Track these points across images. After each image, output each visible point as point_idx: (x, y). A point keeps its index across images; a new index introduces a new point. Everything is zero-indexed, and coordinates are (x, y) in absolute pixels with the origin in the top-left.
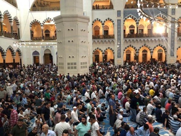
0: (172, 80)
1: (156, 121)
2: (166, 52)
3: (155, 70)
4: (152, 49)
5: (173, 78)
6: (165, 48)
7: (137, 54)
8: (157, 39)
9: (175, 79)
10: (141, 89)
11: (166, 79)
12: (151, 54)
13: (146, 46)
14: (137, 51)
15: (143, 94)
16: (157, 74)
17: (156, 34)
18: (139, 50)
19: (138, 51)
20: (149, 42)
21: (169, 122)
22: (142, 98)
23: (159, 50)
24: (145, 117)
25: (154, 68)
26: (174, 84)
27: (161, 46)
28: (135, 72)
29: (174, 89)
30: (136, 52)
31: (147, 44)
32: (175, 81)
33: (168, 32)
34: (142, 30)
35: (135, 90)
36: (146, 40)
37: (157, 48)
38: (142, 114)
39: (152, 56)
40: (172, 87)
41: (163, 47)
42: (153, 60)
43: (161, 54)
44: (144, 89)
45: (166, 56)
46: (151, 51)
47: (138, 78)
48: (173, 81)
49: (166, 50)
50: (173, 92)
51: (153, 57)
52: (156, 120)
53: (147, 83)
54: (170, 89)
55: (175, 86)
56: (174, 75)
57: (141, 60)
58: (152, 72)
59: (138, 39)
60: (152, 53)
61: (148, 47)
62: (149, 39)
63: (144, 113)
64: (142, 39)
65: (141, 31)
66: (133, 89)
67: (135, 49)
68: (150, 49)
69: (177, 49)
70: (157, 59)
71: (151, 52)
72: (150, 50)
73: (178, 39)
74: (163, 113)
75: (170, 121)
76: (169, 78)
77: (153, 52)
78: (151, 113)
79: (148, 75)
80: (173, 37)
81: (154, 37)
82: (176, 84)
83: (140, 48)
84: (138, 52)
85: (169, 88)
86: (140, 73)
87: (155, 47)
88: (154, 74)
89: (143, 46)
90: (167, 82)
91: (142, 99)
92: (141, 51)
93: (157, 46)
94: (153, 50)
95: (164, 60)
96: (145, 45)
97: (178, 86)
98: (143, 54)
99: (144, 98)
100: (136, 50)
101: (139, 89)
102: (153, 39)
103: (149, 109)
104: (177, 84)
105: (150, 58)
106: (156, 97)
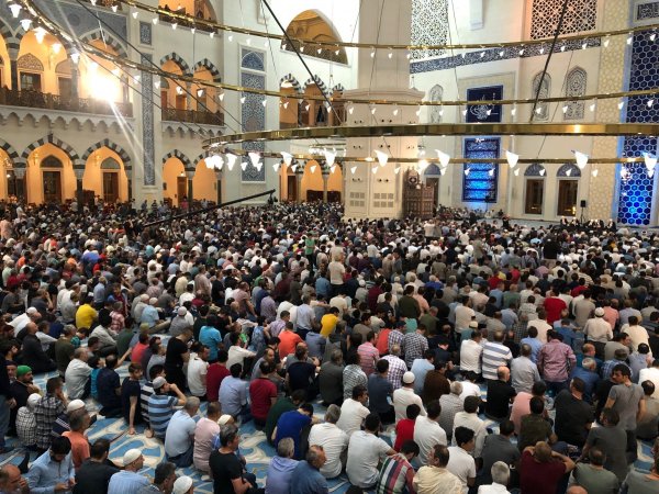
0: (152, 262)
1: (99, 417)
2: (128, 168)
3: (95, 234)
4: (81, 156)
5: (154, 257)
6: (124, 156)
7: (19, 172)
8: (96, 121)
9: (159, 261)
10: (41, 308)
11: (132, 264)
12: (76, 174)
13: (55, 142)
14: (16, 160)
15: (48, 328)
16: (100, 248)
17: (90, 100)
18: (25, 155)
19: (23, 160)
20: (65, 129)
21: (143, 405)
22: (46, 344)
23: (107, 162)
24: (57, 416)
25: (91, 224)
26: (158, 275)
27: (113, 148)
28: (13, 244)
29: (156, 295)
30: (15, 165)
31: (59, 135)
32: (159, 266)
33: (131, 100)
34: (37, 78)
35: (13, 316)
36: (53, 117)
37: (98, 151)
38: (43, 407)
39: (79, 184)
40: (152, 288)
41: (118, 150)
42: (84, 196)
43: (115, 175)
44: (51, 310)
45: (130, 181)
46: (78, 162)
47: (27, 270)
48: (153, 268)
49: (129, 164)
50: (155, 305)
51: (85, 187)
52: (101, 413)
53: (63, 282)
54: (145, 296)
55: (161, 283)
56: (158, 247)
57: (36, 195)
58: (84, 240)
59: (22, 112)
60: (80, 171)
61: (64, 147)
62: (68, 118)
63: (53, 399)
64: (38, 114)
65: (30, 79)
66: (8, 315)
67: (10, 151)
68: (72, 154)
69: (164, 161)
70: (99, 192)
71: (75, 167)
72: (72, 158)
73: (166, 126)
74: (121, 381)
75: (146, 403)
76: (140, 259)
77: (82, 167)
78: (82, 392)
79: (68, 255)
80: (148, 120)
81: (84, 109)
82: (162, 276)
83: (32, 147)
84: (23, 165)
85: (143, 291)
86: (36, 248)
87: (90, 151)
88: (89, 247)
89: (41, 142)
90: (136, 272)
91: (45, 348)
92: (38, 162)
93: (99, 146)
94: (85, 158)
95: (123, 196)
96: (50, 138)
97: (169, 281)
98: (45, 174)
99: (52, 345)
100: (14, 155)
101: (32, 309)
102: (82, 119)
103: (76, 379)
104: (166, 277)
105: (76, 188)
106: (99, 330)
